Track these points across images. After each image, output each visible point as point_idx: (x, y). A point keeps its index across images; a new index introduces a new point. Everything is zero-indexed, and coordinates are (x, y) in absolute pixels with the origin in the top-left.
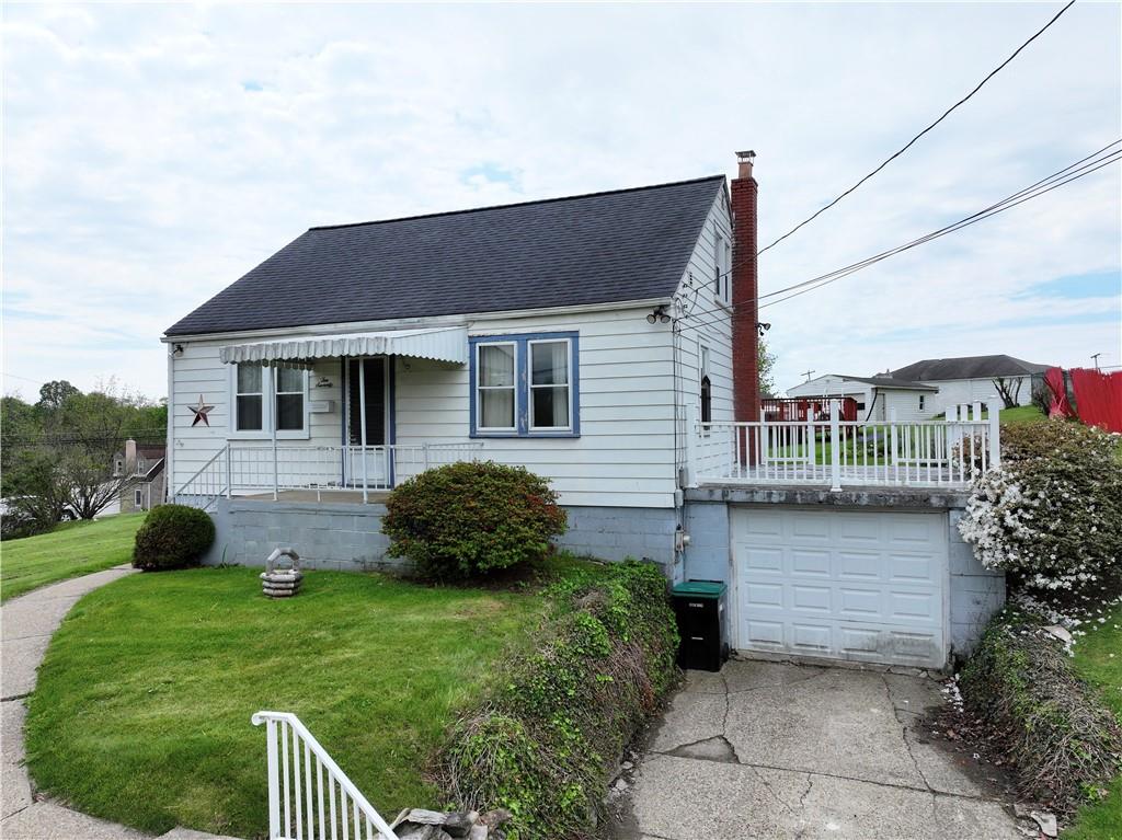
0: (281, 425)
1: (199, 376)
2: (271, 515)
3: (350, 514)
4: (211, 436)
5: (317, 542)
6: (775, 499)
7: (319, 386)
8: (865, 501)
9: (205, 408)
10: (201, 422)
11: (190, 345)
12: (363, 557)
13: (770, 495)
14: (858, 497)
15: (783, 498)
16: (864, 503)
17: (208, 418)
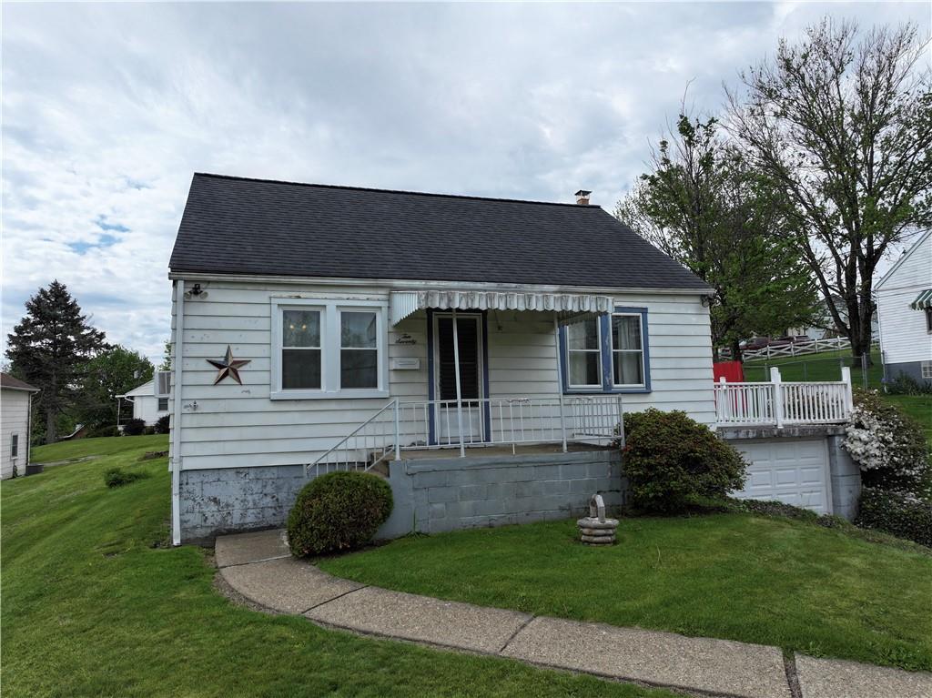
0: (346, 382)
1: (225, 323)
2: (464, 473)
3: (553, 464)
4: (246, 395)
5: (519, 496)
6: (751, 435)
7: (399, 342)
8: (797, 434)
9: (235, 363)
10: (228, 380)
11: (211, 286)
12: (569, 505)
13: (748, 433)
14: (794, 431)
15: (755, 435)
16: (797, 435)
17: (240, 374)
